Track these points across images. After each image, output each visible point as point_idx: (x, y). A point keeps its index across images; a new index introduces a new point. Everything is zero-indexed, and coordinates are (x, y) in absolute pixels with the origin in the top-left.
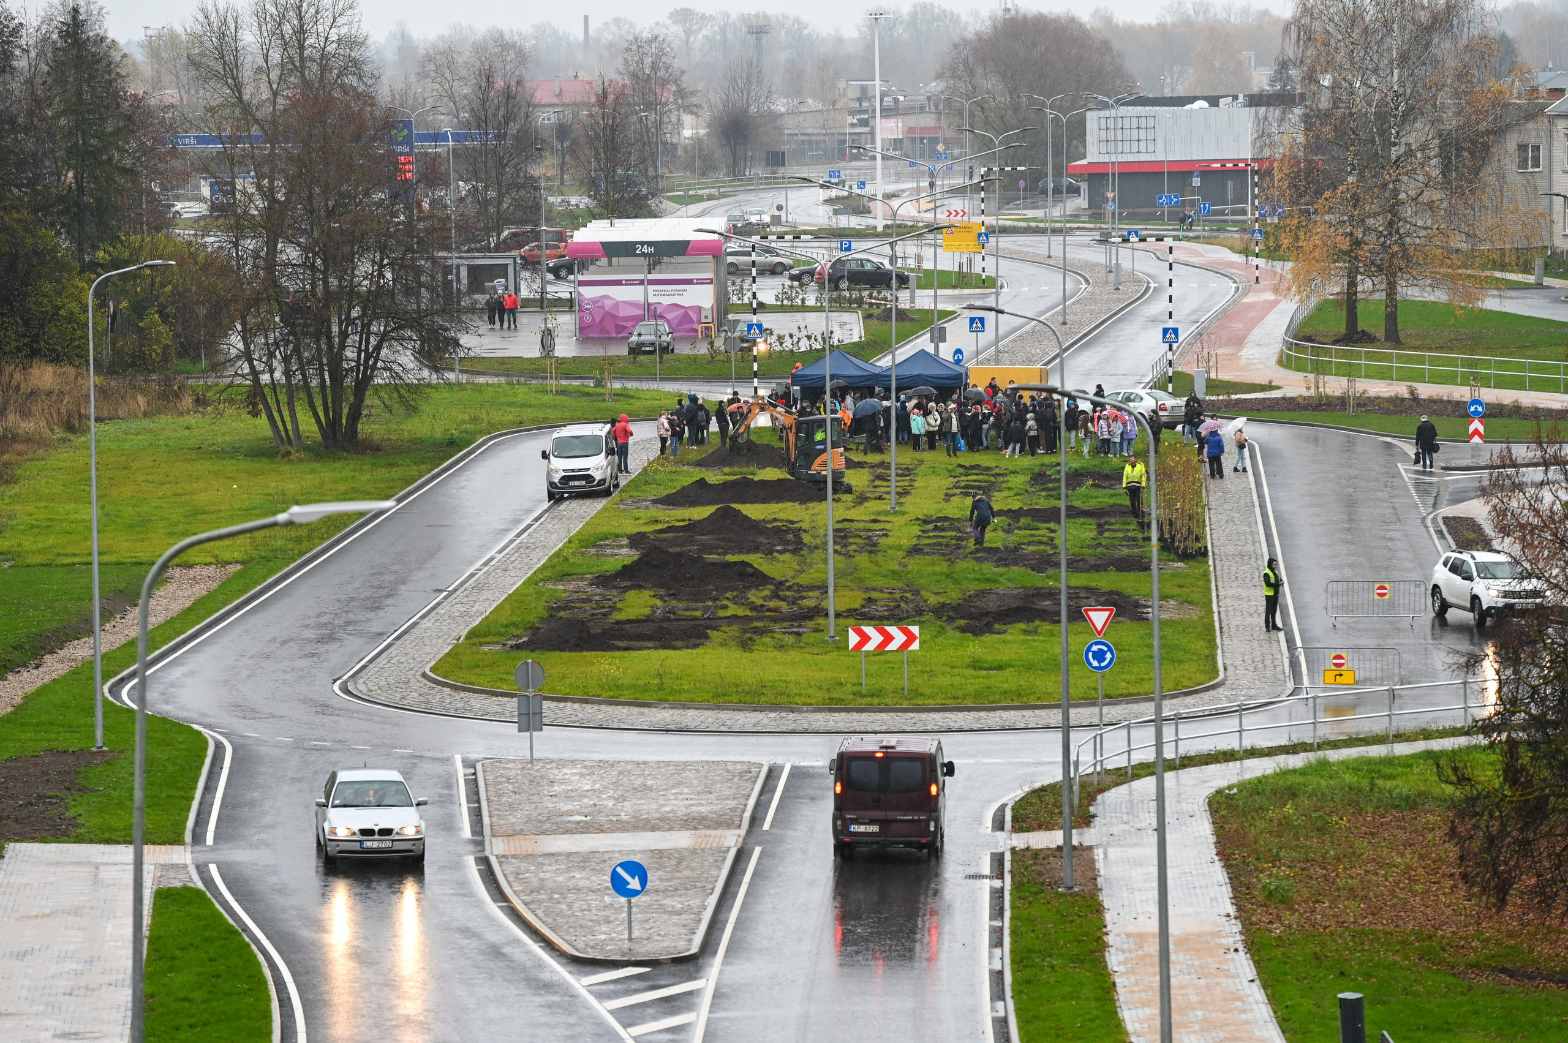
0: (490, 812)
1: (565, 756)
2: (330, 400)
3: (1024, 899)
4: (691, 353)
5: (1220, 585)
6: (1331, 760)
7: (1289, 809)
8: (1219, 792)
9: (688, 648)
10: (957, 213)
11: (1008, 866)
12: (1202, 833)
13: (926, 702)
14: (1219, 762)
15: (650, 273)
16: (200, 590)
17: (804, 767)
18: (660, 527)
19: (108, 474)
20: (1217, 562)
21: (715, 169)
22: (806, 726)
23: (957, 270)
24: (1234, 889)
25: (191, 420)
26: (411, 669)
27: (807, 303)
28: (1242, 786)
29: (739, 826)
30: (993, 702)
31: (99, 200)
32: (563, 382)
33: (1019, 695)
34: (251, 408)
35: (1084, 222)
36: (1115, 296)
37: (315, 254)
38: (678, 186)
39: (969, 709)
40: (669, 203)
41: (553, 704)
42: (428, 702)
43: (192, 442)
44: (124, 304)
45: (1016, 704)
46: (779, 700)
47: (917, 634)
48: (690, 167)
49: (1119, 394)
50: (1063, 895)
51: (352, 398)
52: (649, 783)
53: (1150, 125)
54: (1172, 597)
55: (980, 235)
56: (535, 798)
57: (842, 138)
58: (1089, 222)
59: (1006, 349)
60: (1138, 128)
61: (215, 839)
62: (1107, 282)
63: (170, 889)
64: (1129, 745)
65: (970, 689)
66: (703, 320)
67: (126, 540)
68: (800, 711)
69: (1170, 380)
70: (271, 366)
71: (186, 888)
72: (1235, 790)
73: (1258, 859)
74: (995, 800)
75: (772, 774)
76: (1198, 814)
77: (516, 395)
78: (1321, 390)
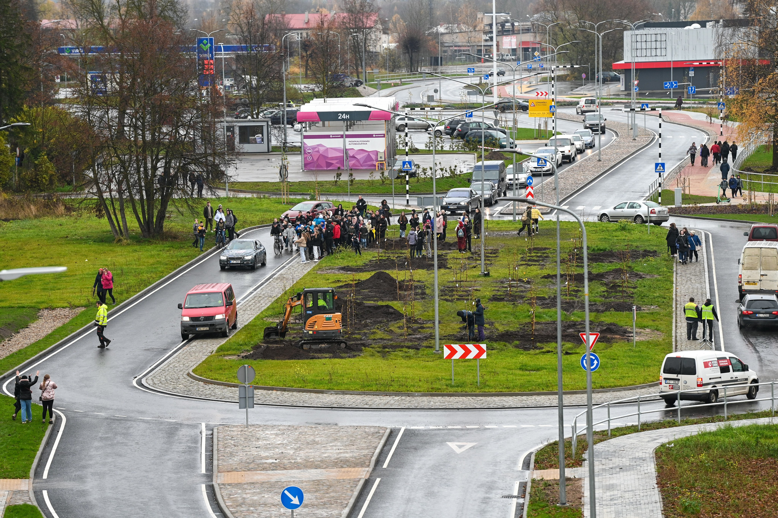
0: (218, 457)
1: (269, 423)
2: (146, 208)
3: (535, 510)
4: (370, 179)
5: (678, 320)
6: (734, 426)
7: (703, 457)
8: (663, 445)
9: (349, 357)
10: (542, 94)
11: (528, 490)
12: (649, 471)
13: (490, 390)
14: (666, 427)
15: (347, 130)
16: (58, 324)
17: (412, 430)
18: (341, 284)
19: (10, 253)
20: (678, 306)
21: (399, 67)
22: (416, 405)
23: (537, 128)
24: (664, 505)
25: (63, 220)
26: (181, 371)
27: (444, 149)
28: (676, 442)
29: (368, 466)
30: (531, 391)
31: (10, 86)
32: (291, 197)
33: (547, 386)
34: (98, 213)
35: (622, 99)
36: (632, 144)
37: (137, 119)
38: (377, 78)
39: (517, 395)
40: (370, 88)
41: (264, 392)
42: (189, 391)
43: (63, 234)
44: (26, 151)
45: (544, 391)
46: (402, 389)
47: (485, 349)
48: (384, 66)
49: (626, 203)
50: (560, 508)
51: (159, 207)
52: (317, 439)
53: (663, 39)
54: (647, 327)
55: (551, 107)
56: (247, 449)
57: (479, 48)
58: (625, 99)
59: (562, 176)
60: (656, 41)
61: (49, 474)
62: (628, 135)
63: (15, 506)
64: (609, 417)
65: (518, 383)
66: (379, 159)
67: (16, 293)
68: (413, 396)
69: (660, 195)
70: (110, 188)
71: (26, 506)
72: (673, 445)
73: (681, 487)
74: (526, 450)
75: (392, 434)
76: (648, 460)
77: (262, 205)
78: (753, 200)
